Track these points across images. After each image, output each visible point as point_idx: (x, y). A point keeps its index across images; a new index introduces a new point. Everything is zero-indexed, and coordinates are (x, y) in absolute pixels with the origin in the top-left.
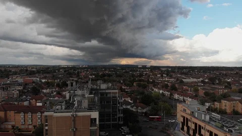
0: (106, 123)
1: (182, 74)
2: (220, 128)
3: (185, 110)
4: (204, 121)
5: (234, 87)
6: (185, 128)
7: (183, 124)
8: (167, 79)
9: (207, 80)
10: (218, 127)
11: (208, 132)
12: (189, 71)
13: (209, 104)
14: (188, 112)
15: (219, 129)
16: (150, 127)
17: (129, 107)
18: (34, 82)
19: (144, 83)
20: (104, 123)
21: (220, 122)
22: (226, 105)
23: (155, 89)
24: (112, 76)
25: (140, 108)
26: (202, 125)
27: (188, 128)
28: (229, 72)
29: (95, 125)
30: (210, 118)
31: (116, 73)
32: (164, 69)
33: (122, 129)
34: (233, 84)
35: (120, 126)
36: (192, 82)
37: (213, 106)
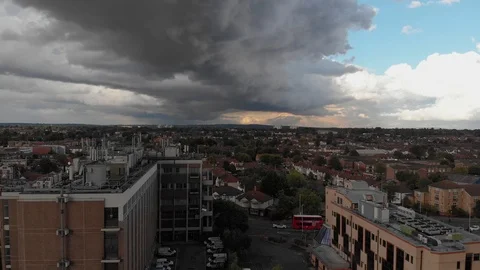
0: (176, 229)
1: (359, 140)
2: (410, 236)
3: (340, 201)
4: (377, 223)
5: (458, 164)
6: (341, 239)
7: (336, 230)
8: (325, 150)
9: (407, 153)
10: (407, 235)
11: (384, 245)
12: (374, 137)
13: (403, 195)
14: (347, 203)
15: (408, 239)
16: (270, 239)
17: (233, 199)
18: (51, 153)
19: (278, 155)
20: (170, 229)
21: (413, 224)
22: (438, 197)
23: (296, 167)
24: (215, 143)
25: (254, 200)
26: (373, 230)
27: (346, 238)
28: (454, 138)
29: (116, 224)
30: (392, 217)
31: (225, 139)
32: (324, 133)
33: (209, 242)
34: (458, 158)
35: (207, 235)
36: (375, 156)
37: (410, 198)
